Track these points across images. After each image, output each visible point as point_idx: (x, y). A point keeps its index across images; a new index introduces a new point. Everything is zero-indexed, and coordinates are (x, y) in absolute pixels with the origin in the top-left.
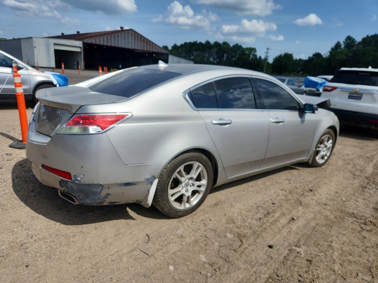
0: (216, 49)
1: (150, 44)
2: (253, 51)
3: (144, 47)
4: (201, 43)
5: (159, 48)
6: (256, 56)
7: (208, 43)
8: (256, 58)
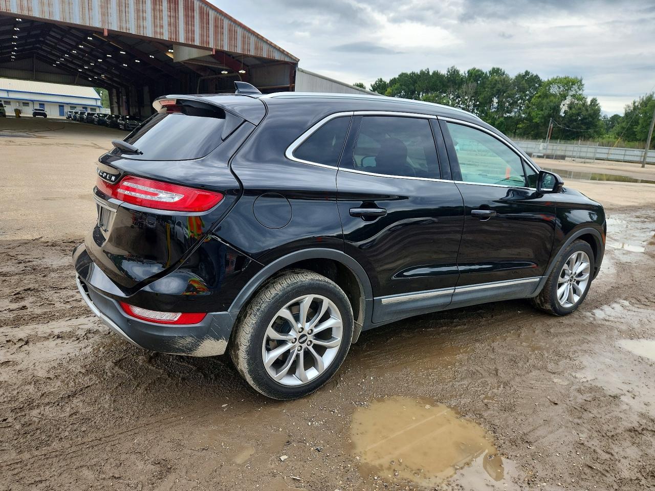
0: (472, 86)
1: (204, 16)
2: (575, 87)
3: (174, 25)
4: (436, 74)
5: (253, 39)
6: (581, 98)
7: (454, 73)
8: (584, 105)
